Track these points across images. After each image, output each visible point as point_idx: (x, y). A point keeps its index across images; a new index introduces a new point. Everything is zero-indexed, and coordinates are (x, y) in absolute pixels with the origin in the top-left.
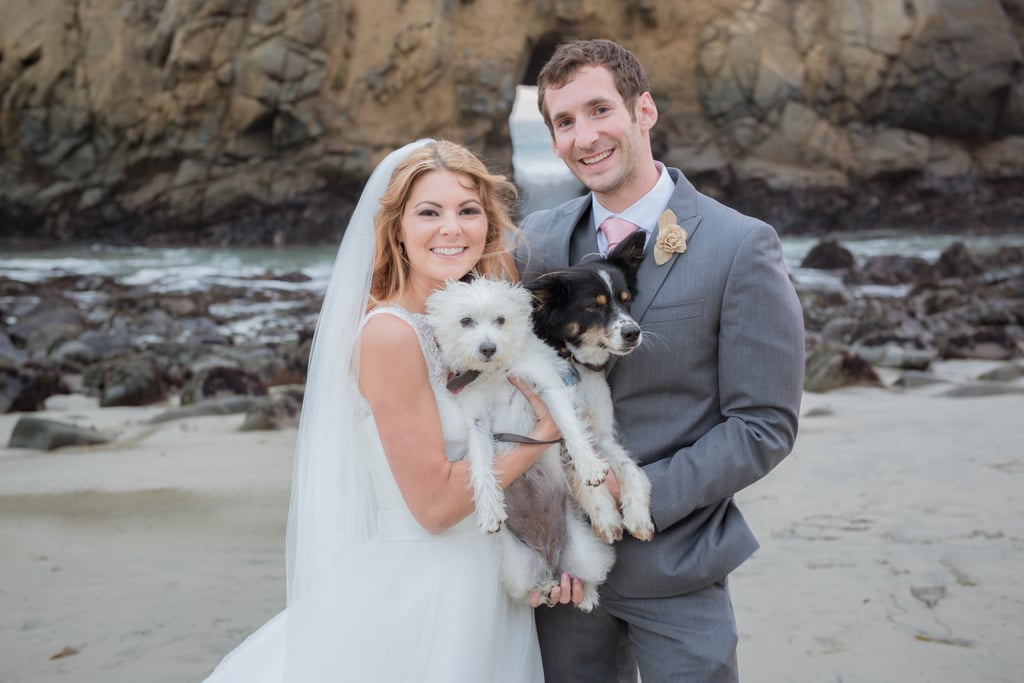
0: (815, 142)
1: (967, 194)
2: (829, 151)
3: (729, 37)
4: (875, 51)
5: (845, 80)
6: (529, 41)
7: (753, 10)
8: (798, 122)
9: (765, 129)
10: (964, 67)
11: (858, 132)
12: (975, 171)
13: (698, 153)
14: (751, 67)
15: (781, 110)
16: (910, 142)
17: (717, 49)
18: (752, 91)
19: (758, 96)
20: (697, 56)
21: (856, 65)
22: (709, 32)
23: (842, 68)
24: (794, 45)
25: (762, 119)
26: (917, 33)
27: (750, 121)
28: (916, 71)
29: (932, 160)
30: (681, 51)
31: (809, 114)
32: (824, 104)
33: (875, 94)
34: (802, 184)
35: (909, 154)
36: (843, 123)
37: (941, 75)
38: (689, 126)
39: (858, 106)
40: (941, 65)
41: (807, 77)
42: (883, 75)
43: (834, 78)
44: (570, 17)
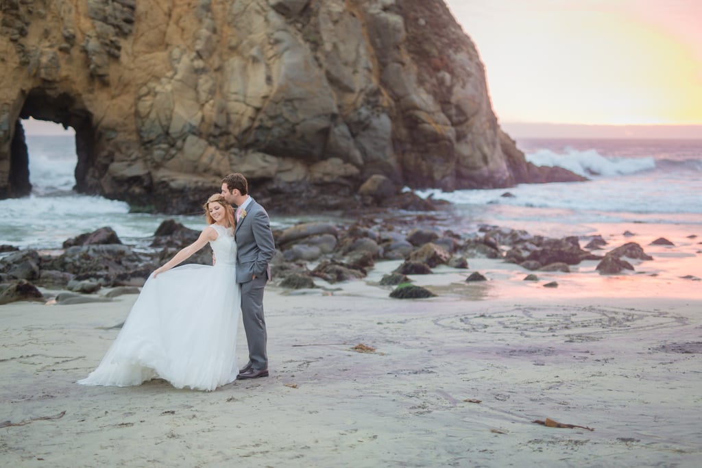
0: (205, 160)
1: (303, 192)
2: (214, 165)
3: (156, 94)
4: (248, 105)
5: (229, 122)
6: (23, 92)
7: (172, 78)
8: (194, 148)
9: (173, 152)
10: (301, 116)
11: (235, 154)
12: (308, 178)
13: (129, 165)
14: (168, 112)
15: (184, 140)
16: (266, 161)
17: (148, 101)
18: (168, 127)
19: (171, 131)
20: (136, 105)
21: (237, 113)
22: (144, 90)
23: (228, 114)
24: (197, 100)
25: (172, 146)
26: (272, 95)
27: (164, 146)
28: (272, 118)
29: (280, 171)
30: (126, 101)
31: (203, 142)
32: (215, 137)
33: (247, 131)
34: (193, 186)
35: (264, 168)
36: (228, 148)
37: (287, 120)
38: (128, 148)
39: (236, 138)
40: (287, 115)
41: (203, 119)
42: (253, 119)
43: (221, 121)
44: (50, 78)
